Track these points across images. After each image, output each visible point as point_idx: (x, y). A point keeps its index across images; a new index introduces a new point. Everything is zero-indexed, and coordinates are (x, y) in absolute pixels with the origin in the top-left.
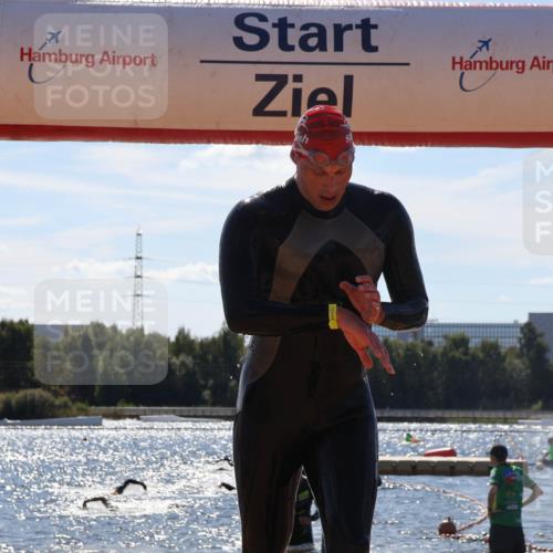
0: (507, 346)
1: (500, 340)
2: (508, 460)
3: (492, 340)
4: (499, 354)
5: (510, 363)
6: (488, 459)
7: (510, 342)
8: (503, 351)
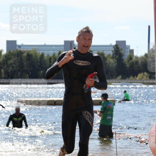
0: (107, 54)
1: (104, 52)
2: (108, 99)
3: (102, 52)
4: (104, 57)
5: (109, 61)
6: (100, 99)
7: (109, 53)
8: (106, 56)
